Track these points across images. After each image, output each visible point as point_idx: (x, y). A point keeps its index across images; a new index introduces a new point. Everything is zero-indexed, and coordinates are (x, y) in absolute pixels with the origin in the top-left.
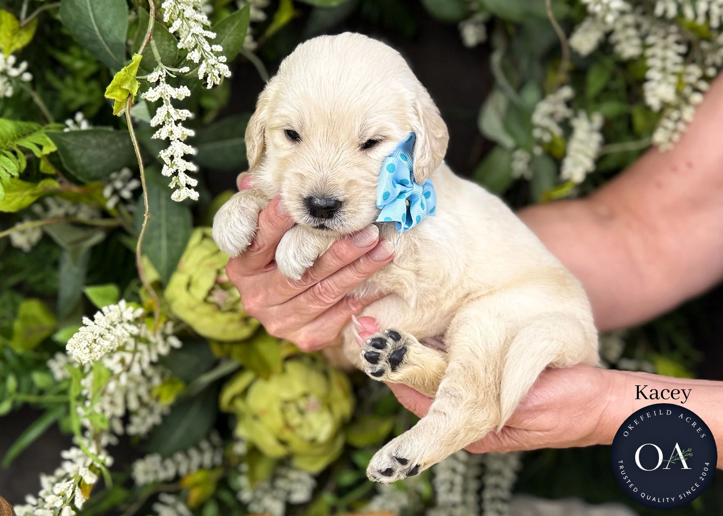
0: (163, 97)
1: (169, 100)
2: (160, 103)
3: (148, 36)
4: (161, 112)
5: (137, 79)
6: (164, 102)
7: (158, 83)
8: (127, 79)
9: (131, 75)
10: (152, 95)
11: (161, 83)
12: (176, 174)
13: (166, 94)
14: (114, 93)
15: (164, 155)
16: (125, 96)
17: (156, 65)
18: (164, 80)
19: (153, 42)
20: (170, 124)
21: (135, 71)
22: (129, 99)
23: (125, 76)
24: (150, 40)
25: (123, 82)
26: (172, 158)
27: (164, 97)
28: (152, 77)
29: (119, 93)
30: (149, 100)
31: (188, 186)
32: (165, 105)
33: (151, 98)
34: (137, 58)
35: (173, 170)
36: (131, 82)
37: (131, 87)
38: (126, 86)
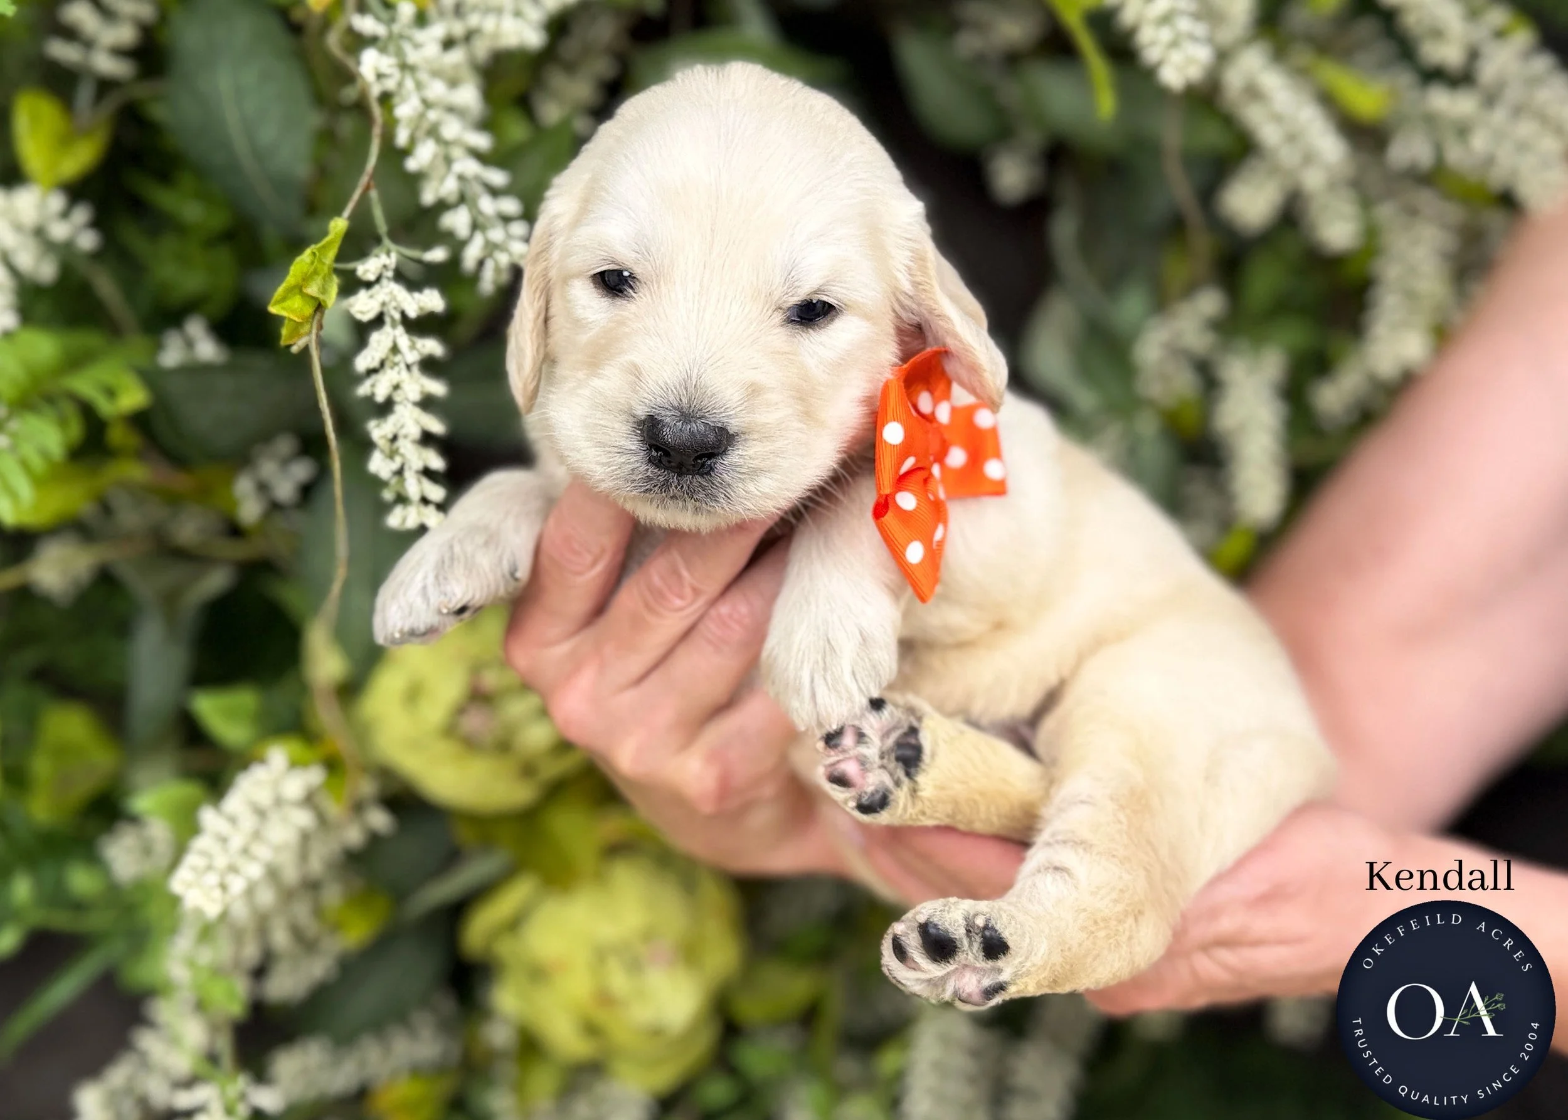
0: (385, 310)
1: (397, 316)
2: (378, 321)
3: (364, 180)
4: (379, 343)
5: (337, 271)
6: (387, 320)
7: (378, 280)
8: (316, 272)
9: (324, 264)
10: (363, 305)
11: (384, 282)
12: (400, 472)
13: (394, 304)
14: (288, 303)
15: (378, 430)
16: (308, 310)
17: (378, 241)
18: (390, 274)
19: (374, 194)
20: (396, 369)
21: (332, 254)
22: (318, 314)
23: (313, 267)
24: (367, 189)
25: (307, 279)
26: (394, 438)
27: (389, 311)
28: (367, 269)
29: (296, 302)
30: (359, 316)
31: (425, 501)
32: (387, 328)
33: (362, 313)
34: (339, 225)
35: (395, 465)
36: (324, 278)
37: (324, 290)
38: (313, 290)
